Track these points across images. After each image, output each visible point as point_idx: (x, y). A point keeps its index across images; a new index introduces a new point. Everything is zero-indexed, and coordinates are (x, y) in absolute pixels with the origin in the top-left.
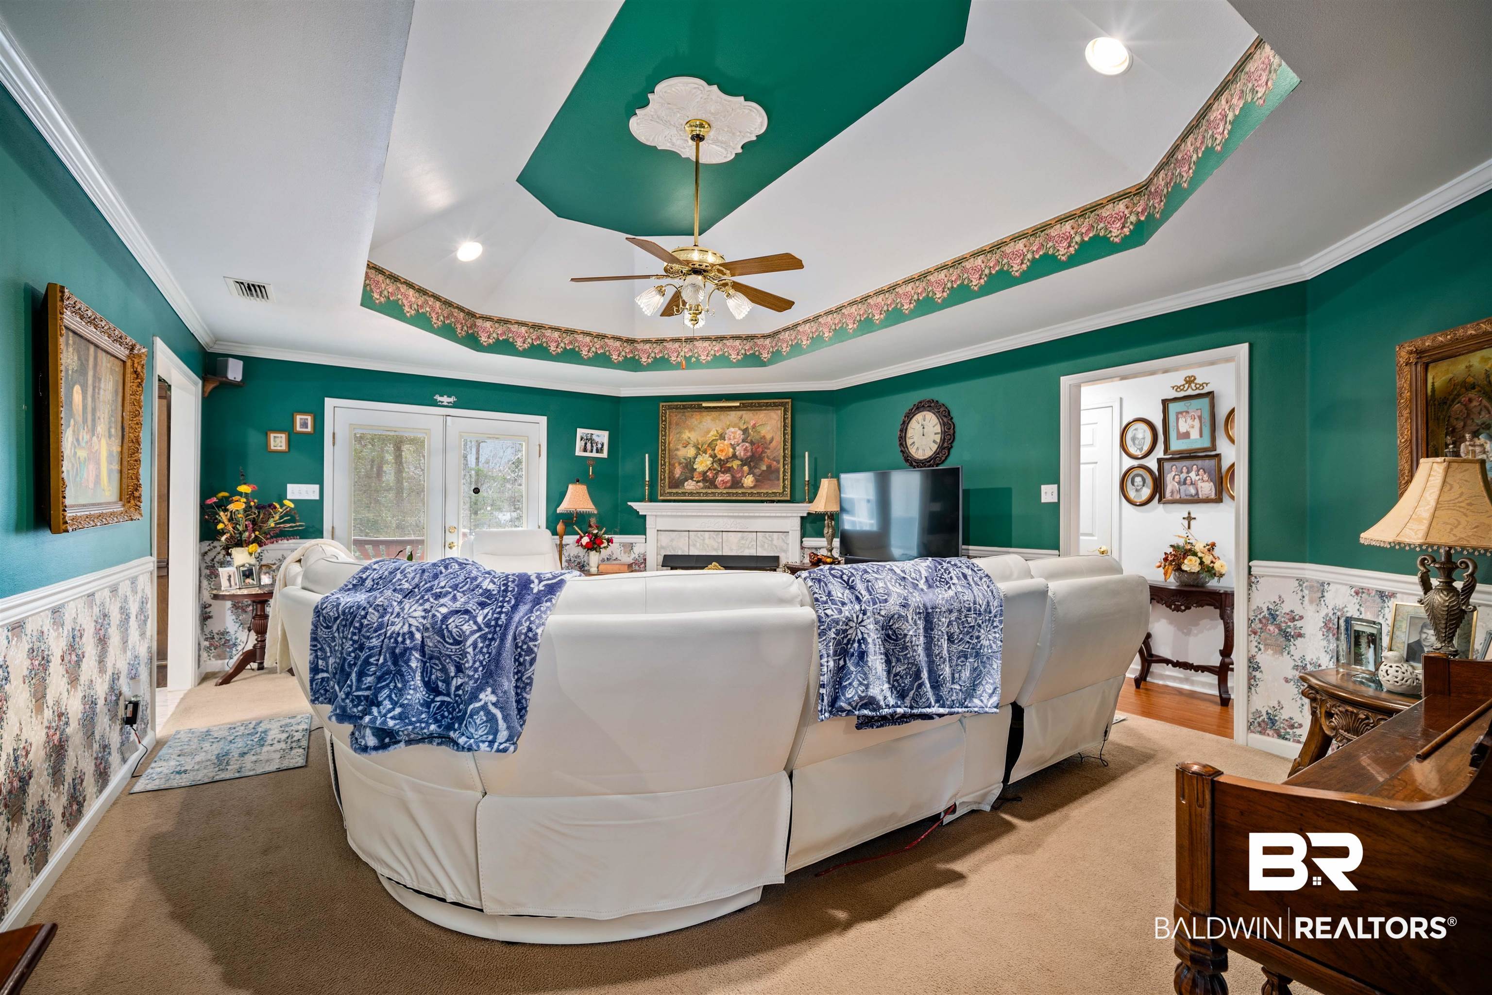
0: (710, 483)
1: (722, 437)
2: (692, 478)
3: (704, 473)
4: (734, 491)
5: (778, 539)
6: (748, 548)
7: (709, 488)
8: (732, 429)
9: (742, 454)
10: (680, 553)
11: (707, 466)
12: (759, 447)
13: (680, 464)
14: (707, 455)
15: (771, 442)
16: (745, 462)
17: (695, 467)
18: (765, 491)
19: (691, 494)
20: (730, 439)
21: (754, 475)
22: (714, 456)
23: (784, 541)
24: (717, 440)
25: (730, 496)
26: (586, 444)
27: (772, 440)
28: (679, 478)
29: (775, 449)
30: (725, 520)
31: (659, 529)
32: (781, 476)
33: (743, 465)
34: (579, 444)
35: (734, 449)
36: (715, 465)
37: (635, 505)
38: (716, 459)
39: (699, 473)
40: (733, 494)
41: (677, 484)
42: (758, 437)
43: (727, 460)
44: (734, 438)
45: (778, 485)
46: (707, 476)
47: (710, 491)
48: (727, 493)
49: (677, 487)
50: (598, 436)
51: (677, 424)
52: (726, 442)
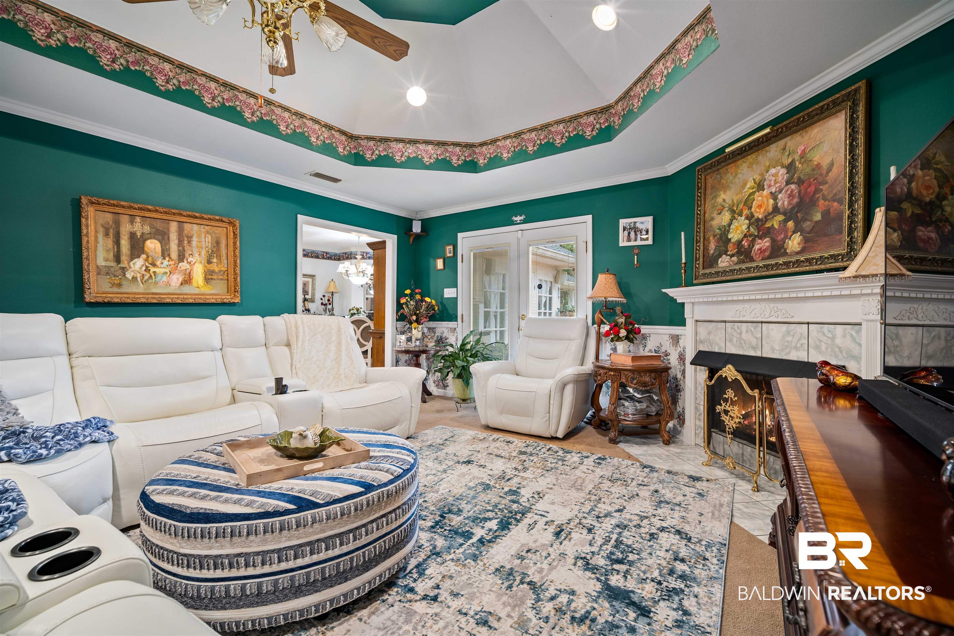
0: (746, 257)
1: (760, 187)
2: (726, 253)
3: (740, 242)
4: (773, 262)
5: (844, 336)
6: (796, 348)
7: (744, 262)
8: (773, 171)
9: (786, 203)
10: (716, 350)
11: (742, 232)
12: (809, 186)
13: (715, 236)
14: (743, 218)
15: (829, 170)
16: (789, 215)
17: (729, 237)
18: (817, 255)
19: (725, 272)
20: (770, 186)
21: (802, 231)
22: (750, 217)
23: (854, 340)
24: (754, 193)
25: (768, 270)
26: (629, 233)
27: (832, 164)
28: (713, 254)
29: (835, 181)
30: (763, 304)
31: (698, 319)
32: (846, 223)
33: (786, 221)
34: (622, 235)
35: (775, 198)
36: (752, 229)
37: (671, 292)
38: (753, 220)
39: (734, 244)
40: (773, 266)
41: (711, 262)
42: (808, 170)
43: (766, 218)
44: (776, 183)
45: (840, 242)
46: (743, 246)
47: (743, 266)
48: (765, 266)
49: (711, 266)
50: (642, 223)
51: (713, 187)
52: (765, 192)
